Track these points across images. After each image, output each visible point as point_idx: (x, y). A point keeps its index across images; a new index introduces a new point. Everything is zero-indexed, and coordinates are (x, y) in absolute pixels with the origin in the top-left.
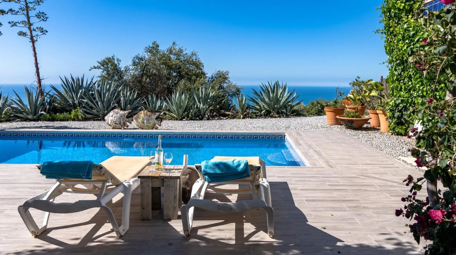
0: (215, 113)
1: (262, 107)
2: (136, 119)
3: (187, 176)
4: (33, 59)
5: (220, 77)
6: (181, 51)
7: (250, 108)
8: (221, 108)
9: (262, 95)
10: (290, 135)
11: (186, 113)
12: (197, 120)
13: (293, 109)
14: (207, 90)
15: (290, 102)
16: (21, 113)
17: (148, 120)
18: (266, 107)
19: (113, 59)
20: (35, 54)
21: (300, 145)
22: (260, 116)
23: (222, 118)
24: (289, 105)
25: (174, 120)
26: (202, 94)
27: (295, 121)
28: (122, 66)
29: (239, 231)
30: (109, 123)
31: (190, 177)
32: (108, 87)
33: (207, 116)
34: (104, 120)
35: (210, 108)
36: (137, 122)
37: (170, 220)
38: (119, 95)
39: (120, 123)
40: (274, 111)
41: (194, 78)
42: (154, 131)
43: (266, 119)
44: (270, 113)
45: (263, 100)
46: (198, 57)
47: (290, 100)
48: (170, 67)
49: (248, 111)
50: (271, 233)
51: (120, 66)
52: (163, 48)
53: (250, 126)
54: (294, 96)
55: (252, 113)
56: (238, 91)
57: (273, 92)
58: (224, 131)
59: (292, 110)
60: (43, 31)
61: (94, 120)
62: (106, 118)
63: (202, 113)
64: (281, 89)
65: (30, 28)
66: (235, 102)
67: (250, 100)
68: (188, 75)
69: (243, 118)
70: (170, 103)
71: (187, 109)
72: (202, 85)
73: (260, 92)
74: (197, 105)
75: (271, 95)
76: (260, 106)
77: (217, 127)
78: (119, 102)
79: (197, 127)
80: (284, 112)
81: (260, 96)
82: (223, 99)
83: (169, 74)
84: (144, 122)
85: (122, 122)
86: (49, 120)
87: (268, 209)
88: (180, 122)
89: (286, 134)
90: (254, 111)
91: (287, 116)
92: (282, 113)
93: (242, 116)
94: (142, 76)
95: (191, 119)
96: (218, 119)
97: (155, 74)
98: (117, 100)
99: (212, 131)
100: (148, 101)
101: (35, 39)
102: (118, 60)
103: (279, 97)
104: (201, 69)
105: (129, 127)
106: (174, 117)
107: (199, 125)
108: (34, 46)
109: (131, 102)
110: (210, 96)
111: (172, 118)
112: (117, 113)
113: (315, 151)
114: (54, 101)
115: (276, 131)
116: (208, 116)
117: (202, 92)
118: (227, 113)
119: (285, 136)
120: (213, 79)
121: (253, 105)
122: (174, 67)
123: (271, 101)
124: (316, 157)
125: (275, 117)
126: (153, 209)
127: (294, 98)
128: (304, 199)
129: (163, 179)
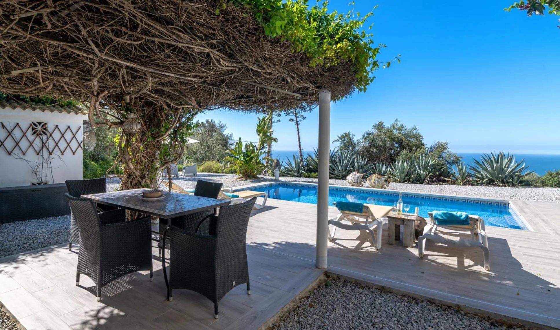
0: (434, 179)
1: (484, 175)
2: (369, 180)
3: (419, 222)
4: (298, 136)
5: (440, 147)
6: (402, 126)
7: (470, 176)
8: (440, 175)
9: (484, 164)
10: (514, 203)
11: (408, 177)
12: (418, 183)
13: (521, 179)
14: (427, 159)
15: (517, 172)
16: (291, 171)
17: (378, 181)
18: (488, 175)
19: (349, 134)
20: (299, 133)
21: (525, 212)
22: (482, 184)
23: (441, 183)
24: (516, 176)
25: (398, 182)
26: (422, 162)
27: (522, 191)
28: (355, 140)
29: (461, 263)
30: (350, 181)
31: (420, 222)
32: (346, 155)
33: (426, 181)
34: (346, 180)
35: (430, 174)
36: (370, 182)
37: (408, 247)
38: (353, 161)
39: (357, 182)
40: (497, 180)
41: (414, 148)
42: (383, 189)
43: (488, 187)
44: (494, 181)
45: (485, 170)
46: (418, 131)
47: (517, 170)
48: (392, 140)
49: (468, 178)
50: (487, 267)
51: (353, 139)
52: (388, 124)
53: (471, 192)
54: (523, 166)
55: (473, 180)
56: (458, 159)
57: (497, 162)
58: (444, 194)
59: (519, 180)
60: (304, 118)
61: (336, 179)
62: (347, 178)
63: (423, 178)
64: (506, 159)
65: (296, 116)
66: (455, 170)
67: (471, 169)
68: (409, 146)
69: (463, 185)
70: (394, 169)
71: (408, 174)
72: (422, 154)
73: (482, 162)
74: (418, 171)
75: (495, 165)
76: (482, 175)
77: (438, 191)
78: (353, 167)
79: (419, 189)
80: (510, 182)
81: (482, 165)
82: (443, 168)
83: (392, 145)
84: (375, 183)
85: (359, 182)
86: (307, 177)
87: (485, 249)
88: (403, 184)
89: (510, 202)
90: (474, 179)
91: (514, 186)
92: (508, 182)
93: (462, 182)
94: (370, 147)
95: (412, 183)
96: (437, 184)
97: (381, 146)
98: (352, 165)
99: (432, 193)
100: (375, 166)
101: (299, 123)
102: (353, 135)
103: (504, 167)
104: (421, 141)
105: (363, 186)
106: (397, 180)
107: (421, 188)
108: (298, 127)
109: (362, 167)
110: (430, 164)
111: (395, 181)
112: (355, 175)
113: (542, 219)
114: (310, 164)
115: (499, 199)
116: (428, 181)
117: (422, 161)
118: (447, 179)
119: (509, 204)
120: (432, 149)
121: (473, 173)
122: (396, 139)
123: (494, 171)
124: (542, 224)
125: (499, 186)
126: (395, 240)
127: (523, 168)
128: (522, 253)
129: (403, 220)
